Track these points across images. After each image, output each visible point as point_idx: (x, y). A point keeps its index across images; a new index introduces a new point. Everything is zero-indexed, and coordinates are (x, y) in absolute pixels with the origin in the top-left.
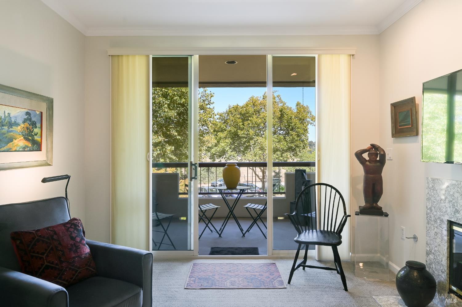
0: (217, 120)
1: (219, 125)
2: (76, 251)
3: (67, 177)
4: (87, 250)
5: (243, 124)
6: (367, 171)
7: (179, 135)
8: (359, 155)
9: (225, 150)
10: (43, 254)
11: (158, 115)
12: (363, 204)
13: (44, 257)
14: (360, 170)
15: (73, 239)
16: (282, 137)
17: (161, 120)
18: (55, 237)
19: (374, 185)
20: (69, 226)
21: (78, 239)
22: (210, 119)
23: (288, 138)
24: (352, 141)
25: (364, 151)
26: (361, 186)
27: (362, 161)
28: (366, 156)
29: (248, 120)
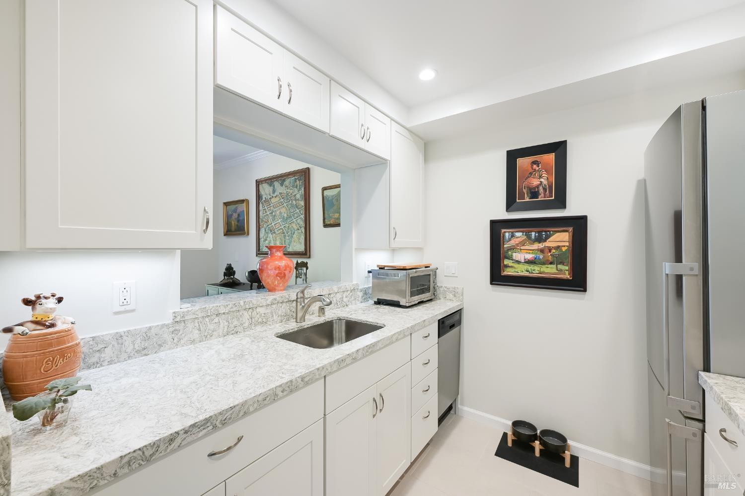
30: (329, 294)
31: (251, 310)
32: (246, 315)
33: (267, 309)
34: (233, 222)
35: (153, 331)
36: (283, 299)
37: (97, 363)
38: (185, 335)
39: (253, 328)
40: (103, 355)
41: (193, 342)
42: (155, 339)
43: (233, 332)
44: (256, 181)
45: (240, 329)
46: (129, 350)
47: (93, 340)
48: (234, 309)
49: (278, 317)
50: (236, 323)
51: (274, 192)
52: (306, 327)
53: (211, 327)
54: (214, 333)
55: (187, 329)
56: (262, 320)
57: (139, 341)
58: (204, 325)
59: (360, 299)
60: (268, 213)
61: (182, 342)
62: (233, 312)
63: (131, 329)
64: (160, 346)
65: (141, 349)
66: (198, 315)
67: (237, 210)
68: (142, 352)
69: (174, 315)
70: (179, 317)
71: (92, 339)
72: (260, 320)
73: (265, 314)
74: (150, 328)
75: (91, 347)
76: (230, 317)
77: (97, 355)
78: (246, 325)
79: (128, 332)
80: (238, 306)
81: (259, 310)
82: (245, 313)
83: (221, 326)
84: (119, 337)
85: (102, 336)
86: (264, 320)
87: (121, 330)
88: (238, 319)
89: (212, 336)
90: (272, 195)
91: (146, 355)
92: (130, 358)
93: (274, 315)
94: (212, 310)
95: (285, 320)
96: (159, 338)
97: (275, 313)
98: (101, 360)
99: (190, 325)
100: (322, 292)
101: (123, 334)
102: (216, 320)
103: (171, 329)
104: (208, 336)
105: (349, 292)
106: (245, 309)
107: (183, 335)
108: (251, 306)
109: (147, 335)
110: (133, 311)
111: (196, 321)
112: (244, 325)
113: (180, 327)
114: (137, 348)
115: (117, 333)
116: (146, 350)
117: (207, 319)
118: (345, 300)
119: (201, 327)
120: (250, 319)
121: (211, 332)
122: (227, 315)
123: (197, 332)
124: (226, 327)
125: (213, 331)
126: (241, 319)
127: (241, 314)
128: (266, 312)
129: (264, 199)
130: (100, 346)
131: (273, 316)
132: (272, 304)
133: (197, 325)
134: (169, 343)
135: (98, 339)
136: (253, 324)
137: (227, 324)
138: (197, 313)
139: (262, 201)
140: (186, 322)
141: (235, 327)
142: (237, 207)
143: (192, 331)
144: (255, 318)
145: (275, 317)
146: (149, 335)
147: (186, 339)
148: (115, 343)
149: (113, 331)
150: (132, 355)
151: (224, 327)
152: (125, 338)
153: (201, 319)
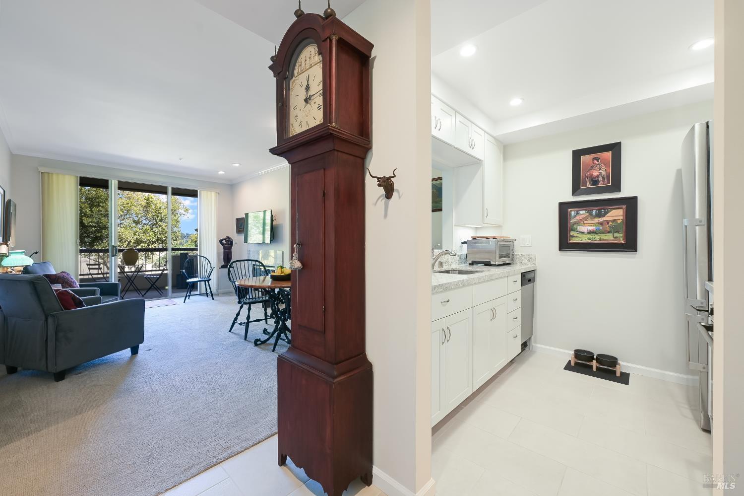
5: (91, 211)
6: (225, 248)
8: (221, 241)
12: (223, 264)
14: (222, 248)
16: (148, 227)
19: (228, 255)
23: (155, 229)
24: (218, 235)
25: (223, 240)
26: (222, 257)
27: (222, 244)
28: (224, 242)
29: (99, 205)
59: (458, 262)
118: (450, 260)
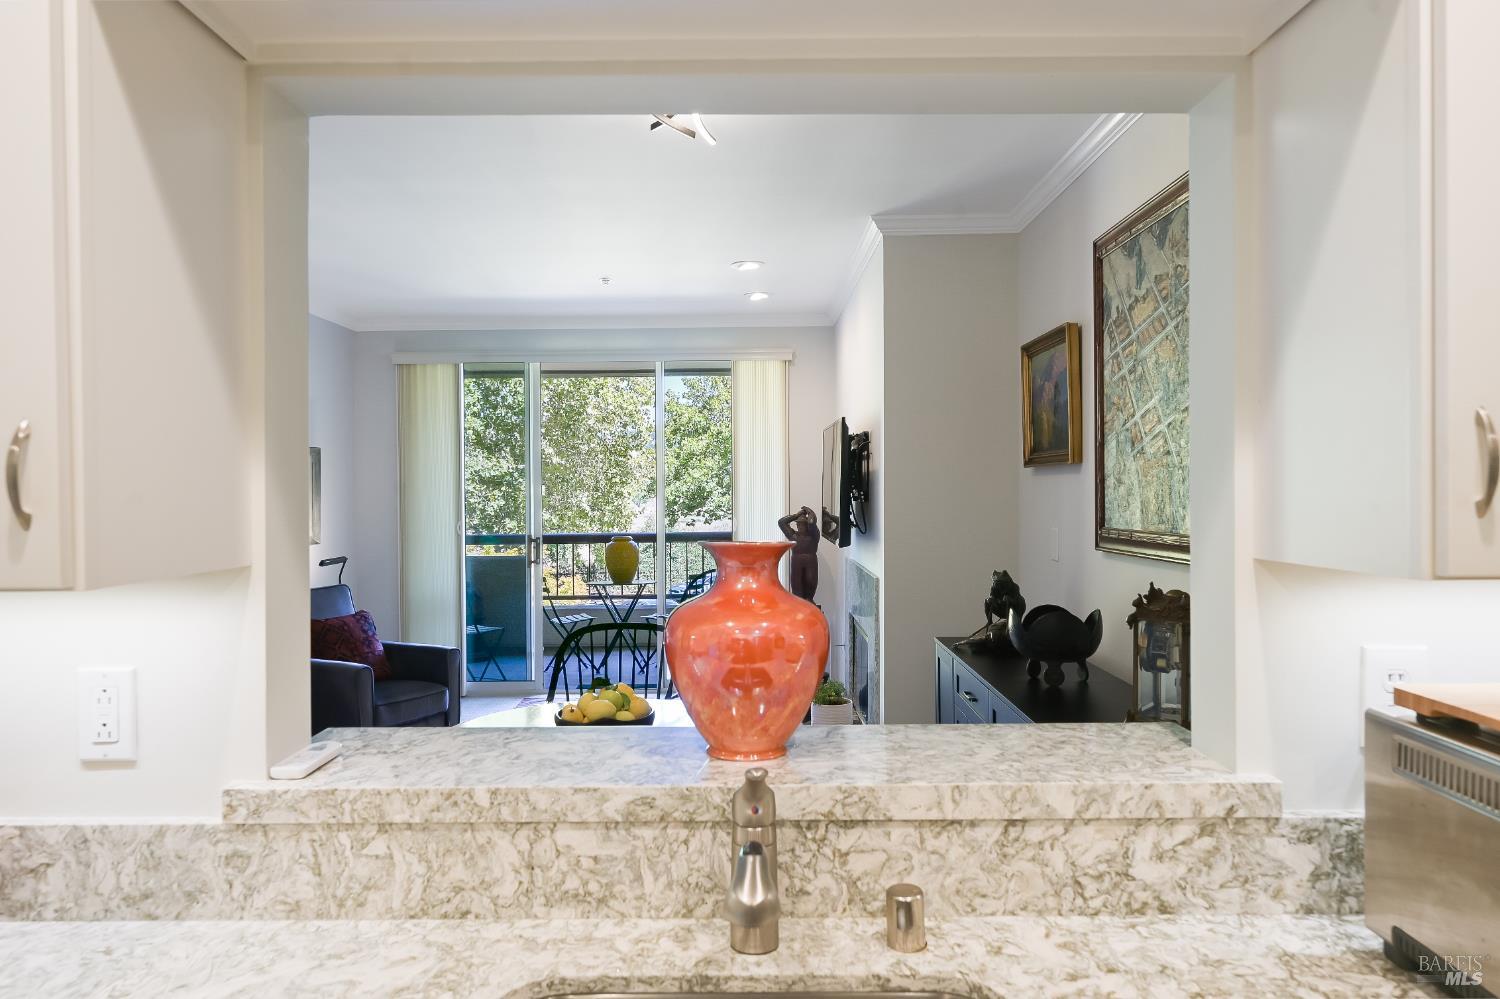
0: (683, 401)
1: (686, 415)
2: (369, 646)
3: (343, 560)
4: (381, 648)
6: (795, 547)
7: (559, 453)
8: (783, 524)
9: (704, 489)
10: (335, 644)
11: (499, 399)
13: (337, 647)
15: (365, 632)
17: (507, 413)
18: (346, 628)
19: (804, 570)
20: (358, 617)
21: (370, 633)
22: (645, 407)
25: (791, 519)
27: (788, 533)
30: (1012, 823)
31: (524, 832)
32: (506, 851)
33: (607, 839)
34: (1044, 416)
35: (170, 843)
36: (691, 807)
37: (31, 907)
38: (269, 880)
39: (538, 908)
40: (43, 888)
41: (295, 910)
42: (175, 873)
43: (446, 908)
44: (1095, 244)
45: (480, 903)
46: (107, 887)
47: (21, 836)
48: (450, 815)
49: (669, 885)
50: (459, 872)
51: (1141, 275)
52: (735, 987)
53: (362, 869)
54: (372, 896)
55: (274, 858)
56: (585, 884)
57: (130, 865)
58: (333, 858)
59: (1295, 886)
60: (1125, 371)
61: (259, 901)
62: (449, 827)
63: (111, 821)
64: (191, 897)
65: (137, 894)
66: (307, 817)
67: (1052, 369)
68: (139, 903)
69: (227, 799)
70: (243, 812)
71: (17, 832)
72: (572, 883)
73: (596, 859)
74: (161, 832)
75: (16, 855)
76: (432, 846)
77: (30, 881)
78: (507, 890)
79: (104, 829)
80: (463, 806)
81: (564, 836)
82: (502, 841)
83: (400, 873)
84: (80, 840)
85: (42, 828)
86: (593, 887)
87: (88, 821)
88: (470, 863)
89: (361, 905)
90: (1134, 291)
91: (151, 917)
92: (109, 914)
93: (648, 877)
94: (359, 806)
95: (707, 909)
96: (187, 871)
97: (652, 866)
98: (41, 899)
99: (285, 849)
100: (948, 806)
101: (89, 836)
102: (379, 846)
103: (224, 849)
104: (349, 903)
105: (1184, 831)
106: (501, 824)
107: (262, 878)
108: (524, 814)
109: (152, 849)
110: (128, 764)
111: (306, 836)
112: (496, 891)
113: (253, 845)
114: (127, 889)
115: (75, 828)
116: (150, 901)
117: (344, 838)
118: (1145, 870)
119: (323, 860)
120: (525, 874)
121: (357, 888)
122: (421, 836)
123: (308, 875)
124: (419, 881)
125: (367, 888)
126: (482, 863)
127: (481, 838)
128: (602, 853)
129: (1114, 315)
130: (38, 859)
131: (639, 878)
132: (631, 821)
133: (307, 850)
134: (218, 895)
135: (31, 836)
136: (537, 892)
137: (421, 869)
138: (304, 807)
139: (1110, 321)
140: (271, 835)
141: (458, 890)
142: (1053, 356)
143: (289, 872)
144: (549, 868)
145: (652, 886)
146: (158, 853)
147: (270, 893)
148: (69, 857)
149: (67, 820)
150: (113, 905)
151: (410, 881)
152: (94, 848)
153: (321, 834)
